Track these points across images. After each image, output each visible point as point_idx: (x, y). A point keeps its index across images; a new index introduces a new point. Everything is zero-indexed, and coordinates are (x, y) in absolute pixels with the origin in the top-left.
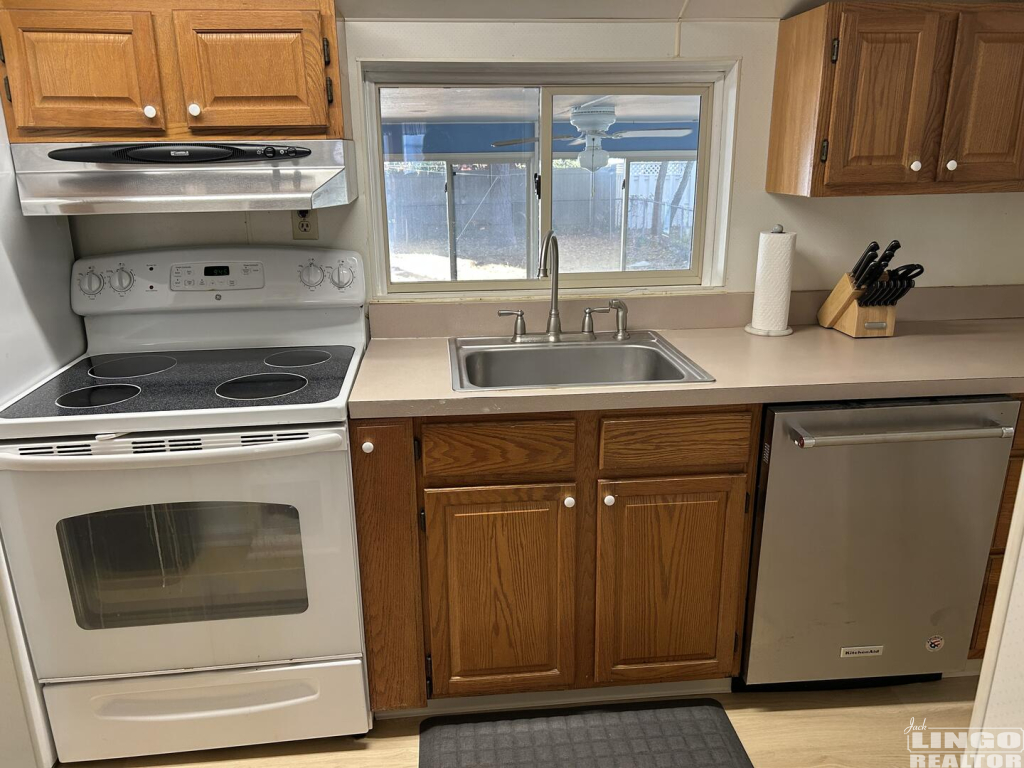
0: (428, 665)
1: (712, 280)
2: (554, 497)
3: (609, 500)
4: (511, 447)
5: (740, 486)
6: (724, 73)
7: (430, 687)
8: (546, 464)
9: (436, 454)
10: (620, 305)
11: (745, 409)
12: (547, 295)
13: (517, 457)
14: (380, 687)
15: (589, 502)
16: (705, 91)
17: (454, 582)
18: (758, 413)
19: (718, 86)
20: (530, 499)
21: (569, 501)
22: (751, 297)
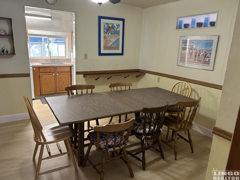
0: (40, 91)
1: (67, 57)
2: (52, 74)
3: (58, 75)
4: (48, 70)
5: (69, 74)
6: (67, 37)
7: (41, 94)
8: (51, 71)
9: (41, 70)
10: (57, 59)
11: (69, 66)
12: (50, 58)
13: (49, 70)
14: (36, 94)
15: (56, 75)
16: (65, 38)
17: (43, 83)
18: (70, 67)
19: (66, 38)
20: (50, 75)
21: (54, 75)
22: (71, 59)
